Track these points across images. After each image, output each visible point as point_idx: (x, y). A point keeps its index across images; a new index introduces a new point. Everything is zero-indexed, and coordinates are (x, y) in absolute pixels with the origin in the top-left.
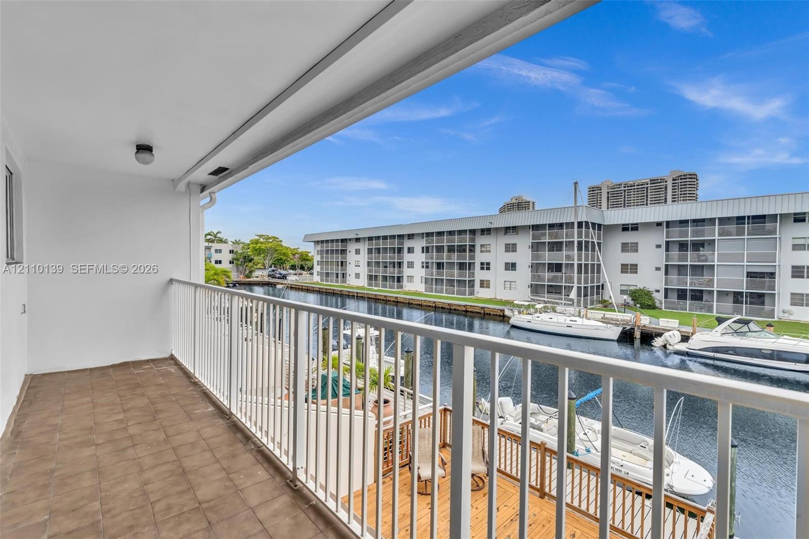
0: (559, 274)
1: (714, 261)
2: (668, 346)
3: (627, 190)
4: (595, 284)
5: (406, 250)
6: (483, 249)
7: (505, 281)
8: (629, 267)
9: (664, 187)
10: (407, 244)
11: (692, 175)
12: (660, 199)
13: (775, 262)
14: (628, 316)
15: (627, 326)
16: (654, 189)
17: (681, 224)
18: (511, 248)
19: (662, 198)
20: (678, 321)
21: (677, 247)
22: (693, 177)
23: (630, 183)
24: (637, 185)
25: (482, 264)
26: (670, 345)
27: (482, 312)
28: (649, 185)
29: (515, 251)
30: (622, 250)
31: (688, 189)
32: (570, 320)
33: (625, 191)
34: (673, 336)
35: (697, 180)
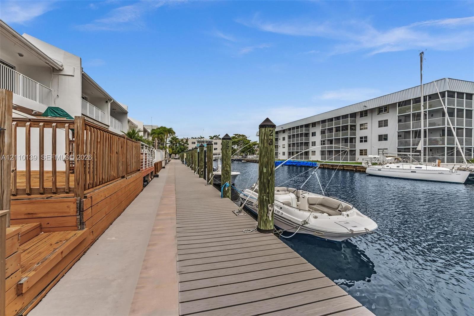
5: (311, 134)
6: (362, 127)
7: (379, 149)
10: (312, 130)
18: (383, 124)
25: (361, 138)
27: (355, 169)
29: (387, 126)
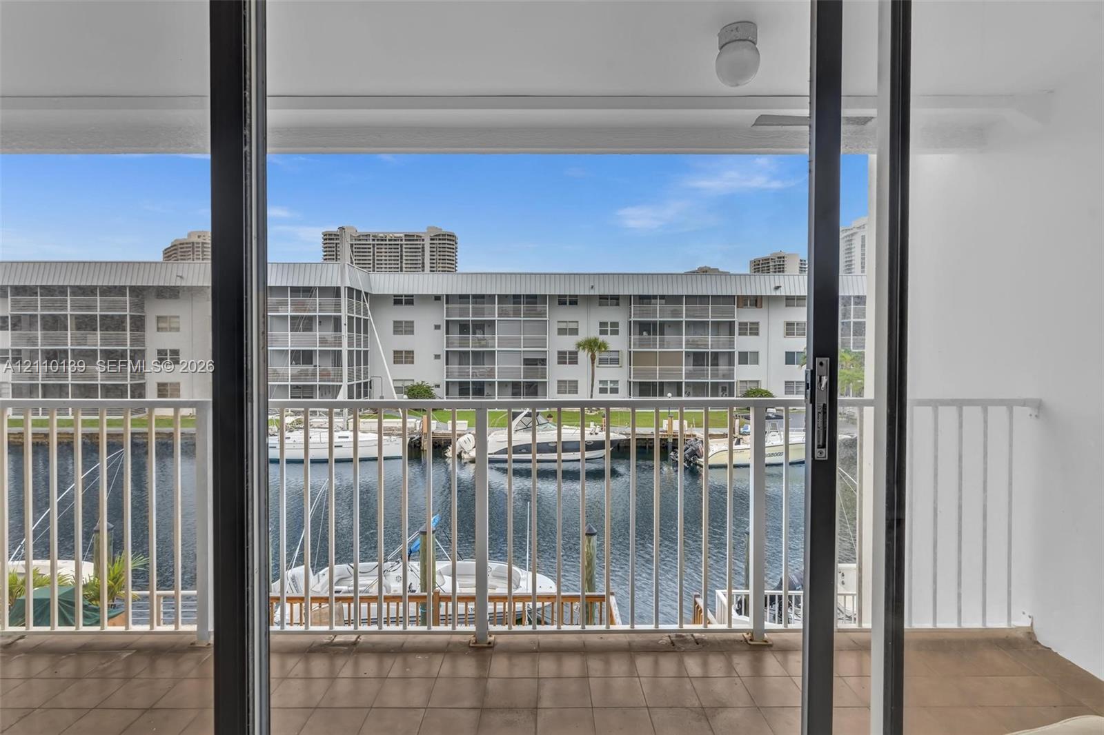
0: (310, 368)
1: (494, 347)
2: (463, 454)
3: (377, 245)
4: (362, 381)
6: (160, 325)
8: (404, 355)
9: (421, 246)
11: (451, 236)
12: (416, 262)
13: (546, 347)
14: (413, 422)
15: (415, 436)
16: (410, 248)
17: (461, 300)
19: (419, 262)
20: (467, 422)
21: (457, 329)
22: (452, 238)
23: (380, 235)
24: (390, 240)
25: (161, 352)
26: (465, 452)
28: (404, 242)
30: (394, 331)
31: (447, 254)
32: (340, 437)
33: (374, 245)
34: (467, 441)
35: (456, 243)
